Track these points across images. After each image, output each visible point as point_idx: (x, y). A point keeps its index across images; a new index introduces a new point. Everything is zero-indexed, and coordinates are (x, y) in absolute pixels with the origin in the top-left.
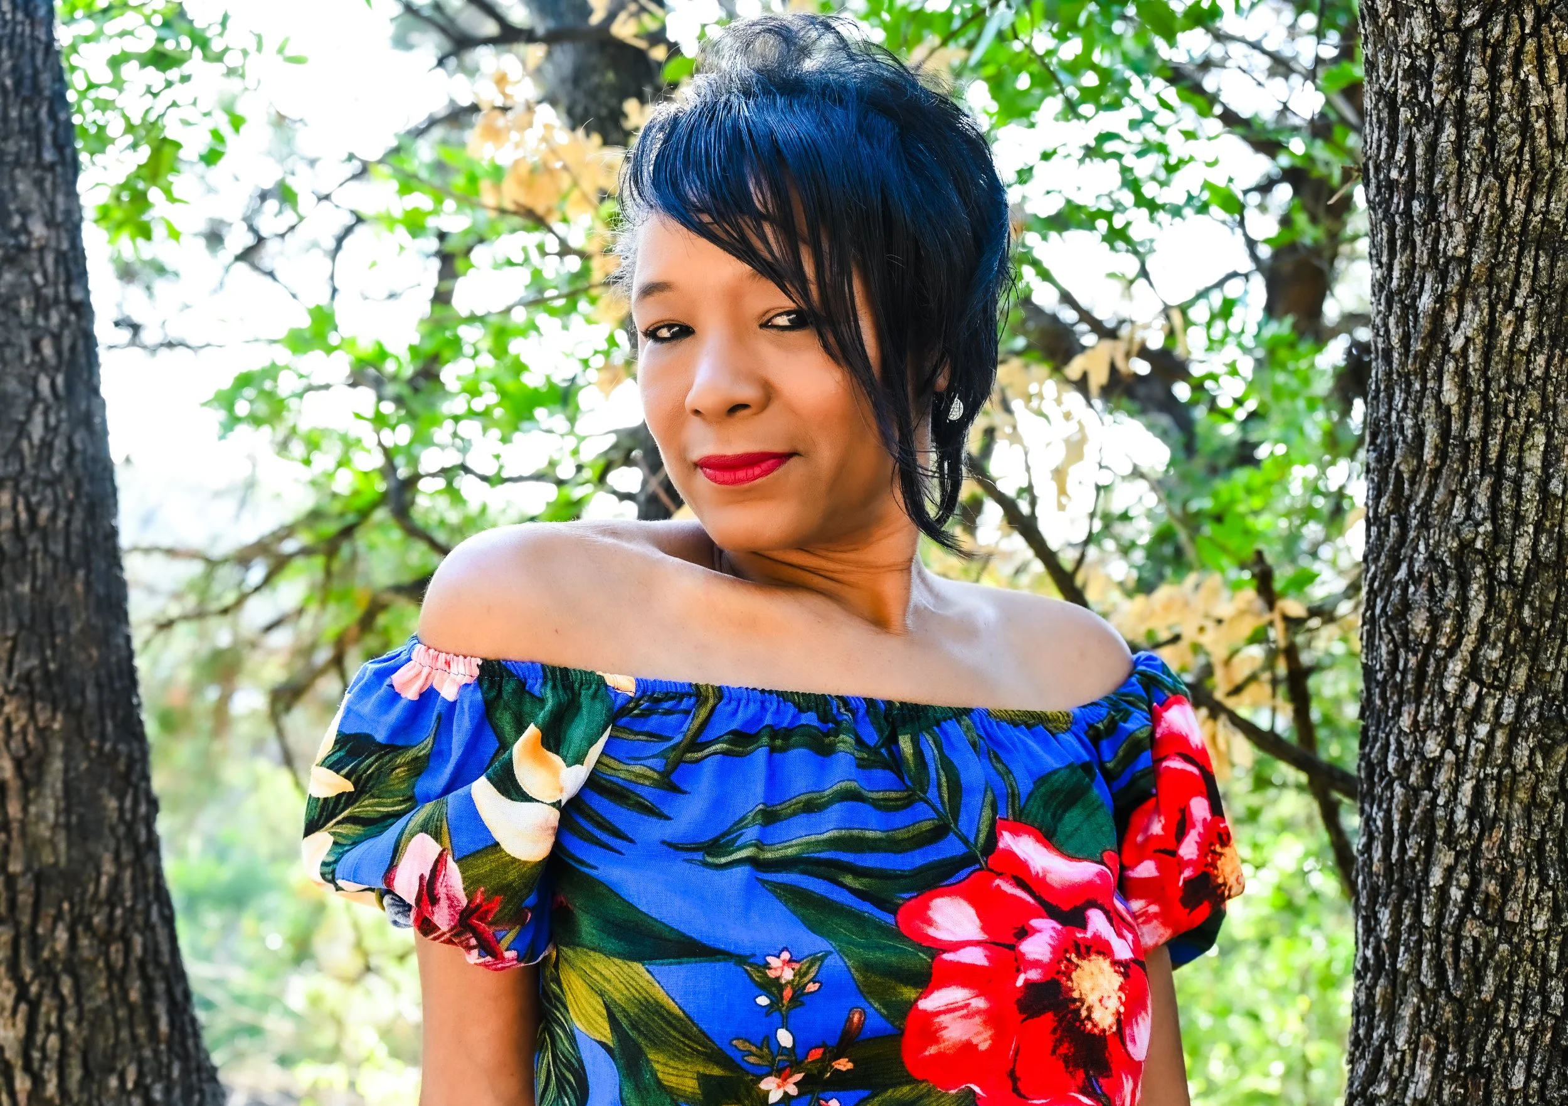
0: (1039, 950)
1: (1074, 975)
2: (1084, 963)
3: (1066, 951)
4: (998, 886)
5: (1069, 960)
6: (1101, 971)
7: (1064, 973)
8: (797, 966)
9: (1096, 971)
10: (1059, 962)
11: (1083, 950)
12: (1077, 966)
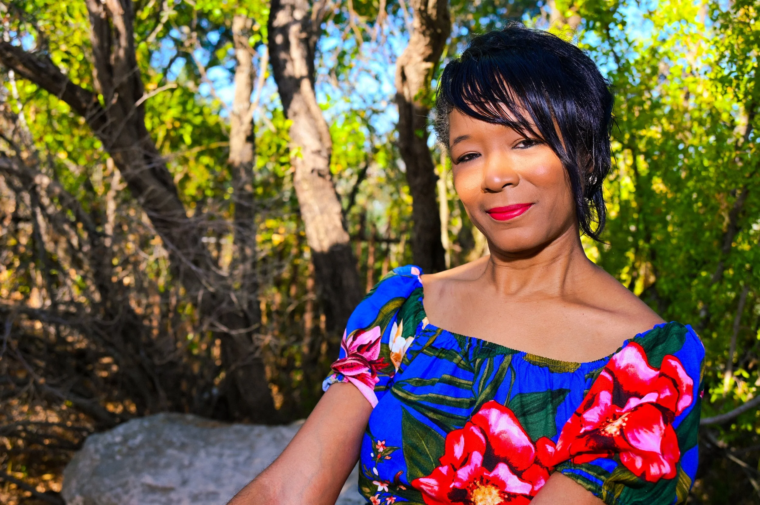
0: (464, 475)
1: (475, 491)
2: (483, 488)
3: (475, 479)
4: (472, 430)
5: (475, 484)
6: (490, 493)
7: (470, 488)
8: (385, 448)
9: (487, 492)
10: (470, 483)
11: (484, 481)
12: (478, 487)
